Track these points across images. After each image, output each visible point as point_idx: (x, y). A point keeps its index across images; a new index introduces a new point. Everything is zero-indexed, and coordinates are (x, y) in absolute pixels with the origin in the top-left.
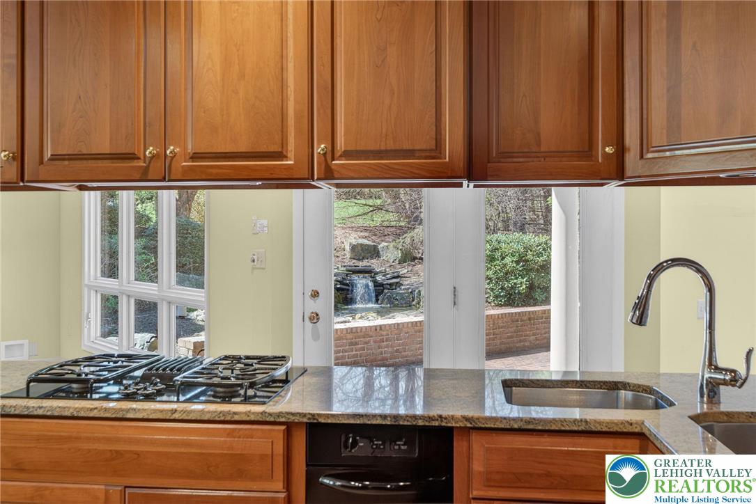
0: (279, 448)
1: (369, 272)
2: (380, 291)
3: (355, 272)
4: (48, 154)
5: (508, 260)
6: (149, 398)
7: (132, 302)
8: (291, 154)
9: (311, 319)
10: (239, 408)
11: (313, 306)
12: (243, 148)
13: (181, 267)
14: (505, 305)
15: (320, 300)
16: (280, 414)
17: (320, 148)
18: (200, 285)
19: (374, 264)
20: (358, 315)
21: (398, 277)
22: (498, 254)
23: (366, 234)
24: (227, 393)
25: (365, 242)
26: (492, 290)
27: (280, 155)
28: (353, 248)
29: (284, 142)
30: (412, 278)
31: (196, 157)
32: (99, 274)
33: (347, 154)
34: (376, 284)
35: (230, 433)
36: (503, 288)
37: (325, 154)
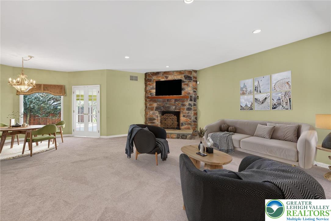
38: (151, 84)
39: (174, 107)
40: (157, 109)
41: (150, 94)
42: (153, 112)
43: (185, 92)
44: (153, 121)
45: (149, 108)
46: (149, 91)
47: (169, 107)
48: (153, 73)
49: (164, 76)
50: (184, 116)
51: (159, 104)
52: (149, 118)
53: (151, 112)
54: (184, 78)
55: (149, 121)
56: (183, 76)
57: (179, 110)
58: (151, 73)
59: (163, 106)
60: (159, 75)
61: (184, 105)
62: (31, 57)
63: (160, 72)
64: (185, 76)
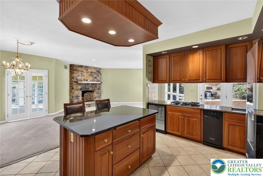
0: (200, 112)
1: (210, 92)
2: (212, 95)
3: (207, 92)
4: (172, 80)
5: (243, 90)
6: (184, 105)
7: (172, 95)
8: (201, 80)
9: (201, 99)
10: (194, 107)
11: (201, 97)
12: (194, 79)
13: (180, 91)
14: (242, 99)
15: (202, 96)
16: (200, 108)
17: (204, 79)
18: (183, 94)
19: (211, 90)
20: (208, 99)
21: (216, 93)
22: (240, 89)
23: (209, 85)
24: (193, 105)
25: (209, 86)
26: (239, 96)
27: (199, 80)
28: (207, 87)
29: (200, 79)
30: (219, 93)
31: (189, 80)
32: (167, 91)
33: (208, 80)
34: (211, 94)
35: (194, 110)
36: (241, 96)
37: (205, 80)
38: (77, 73)
39: (91, 88)
40: (81, 89)
41: (77, 80)
42: (78, 92)
43: (97, 80)
44: (78, 98)
45: (75, 89)
46: (76, 77)
47: (89, 88)
48: (79, 65)
49: (85, 69)
50: (96, 93)
51: (82, 86)
52: (75, 96)
53: (77, 92)
54: (96, 72)
55: (76, 98)
56: (96, 70)
57: (94, 90)
58: (77, 65)
59: (85, 88)
60: (82, 68)
61: (96, 87)
62: (32, 44)
63: (83, 66)
64: (97, 71)
